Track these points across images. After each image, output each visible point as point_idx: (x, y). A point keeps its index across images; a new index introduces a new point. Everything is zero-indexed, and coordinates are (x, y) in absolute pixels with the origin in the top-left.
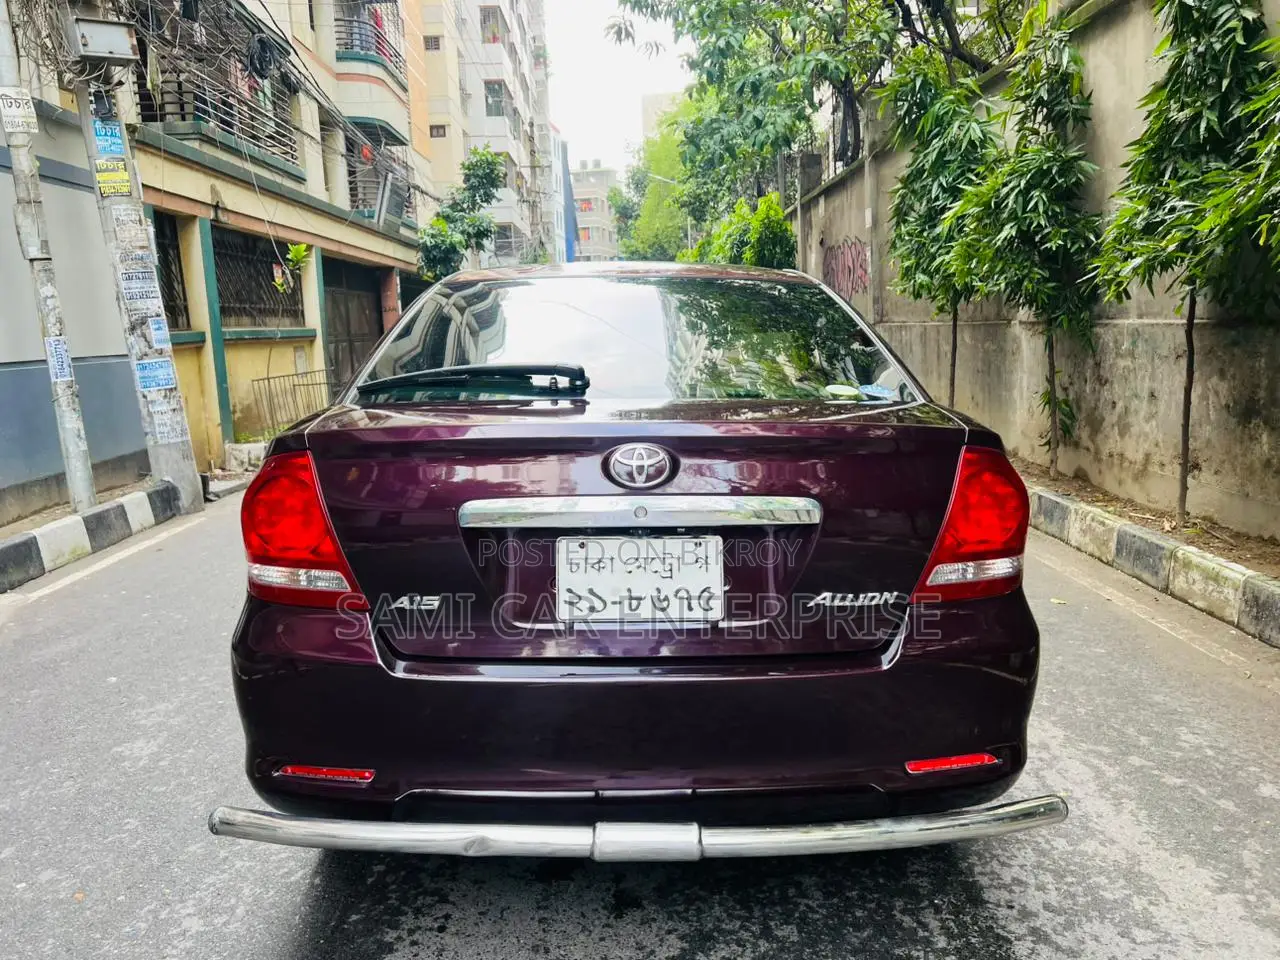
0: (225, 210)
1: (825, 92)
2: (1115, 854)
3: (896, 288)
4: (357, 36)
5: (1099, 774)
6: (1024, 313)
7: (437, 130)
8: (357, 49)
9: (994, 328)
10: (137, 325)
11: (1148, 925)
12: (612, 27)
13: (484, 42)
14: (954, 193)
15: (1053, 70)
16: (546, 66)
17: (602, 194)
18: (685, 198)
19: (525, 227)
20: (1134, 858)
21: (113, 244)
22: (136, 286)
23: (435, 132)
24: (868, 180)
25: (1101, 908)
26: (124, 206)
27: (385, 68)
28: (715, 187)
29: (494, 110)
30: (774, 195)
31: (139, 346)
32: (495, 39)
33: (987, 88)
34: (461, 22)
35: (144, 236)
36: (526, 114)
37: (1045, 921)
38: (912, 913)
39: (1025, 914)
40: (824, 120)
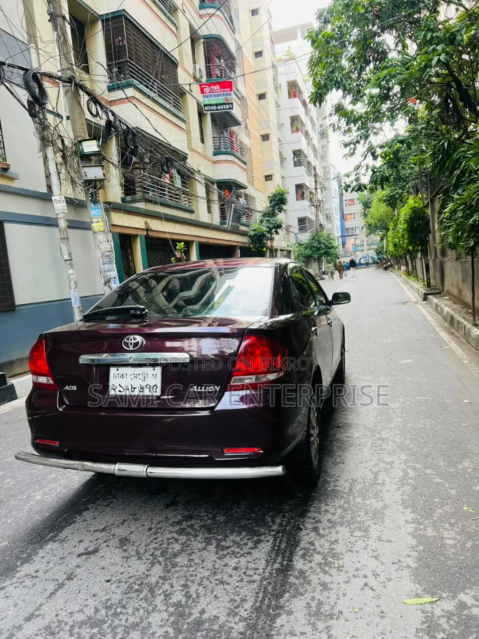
0: (151, 230)
4: (223, 144)
7: (269, 178)
8: (222, 149)
10: (107, 282)
12: (331, 125)
13: (292, 132)
16: (327, 138)
18: (385, 198)
19: (313, 217)
21: (98, 251)
22: (107, 267)
23: (267, 178)
26: (101, 236)
27: (234, 155)
28: (400, 191)
29: (297, 164)
32: (297, 130)
34: (280, 125)
35: (109, 247)
36: (313, 163)
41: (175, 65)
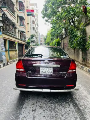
0: (10, 39)
1: (63, 29)
2: (85, 95)
3: (69, 47)
5: (84, 89)
6: (80, 50)
7: (28, 32)
8: (21, 25)
9: (78, 51)
10: (2, 49)
11: (86, 100)
13: (33, 24)
14: (74, 39)
15: (83, 29)
16: (38, 26)
17: (43, 38)
18: (51, 38)
19: (36, 40)
20: (86, 95)
22: (2, 46)
24: (67, 38)
25: (83, 99)
26: (2, 39)
27: (24, 26)
28: (53, 37)
29: (33, 30)
30: (59, 38)
31: (2, 51)
33: (77, 30)
34: (31, 22)
35: (3, 41)
36: (36, 30)
37: (78, 100)
38: (68, 99)
39: (77, 99)
40: (64, 32)
41: (14, 5)
